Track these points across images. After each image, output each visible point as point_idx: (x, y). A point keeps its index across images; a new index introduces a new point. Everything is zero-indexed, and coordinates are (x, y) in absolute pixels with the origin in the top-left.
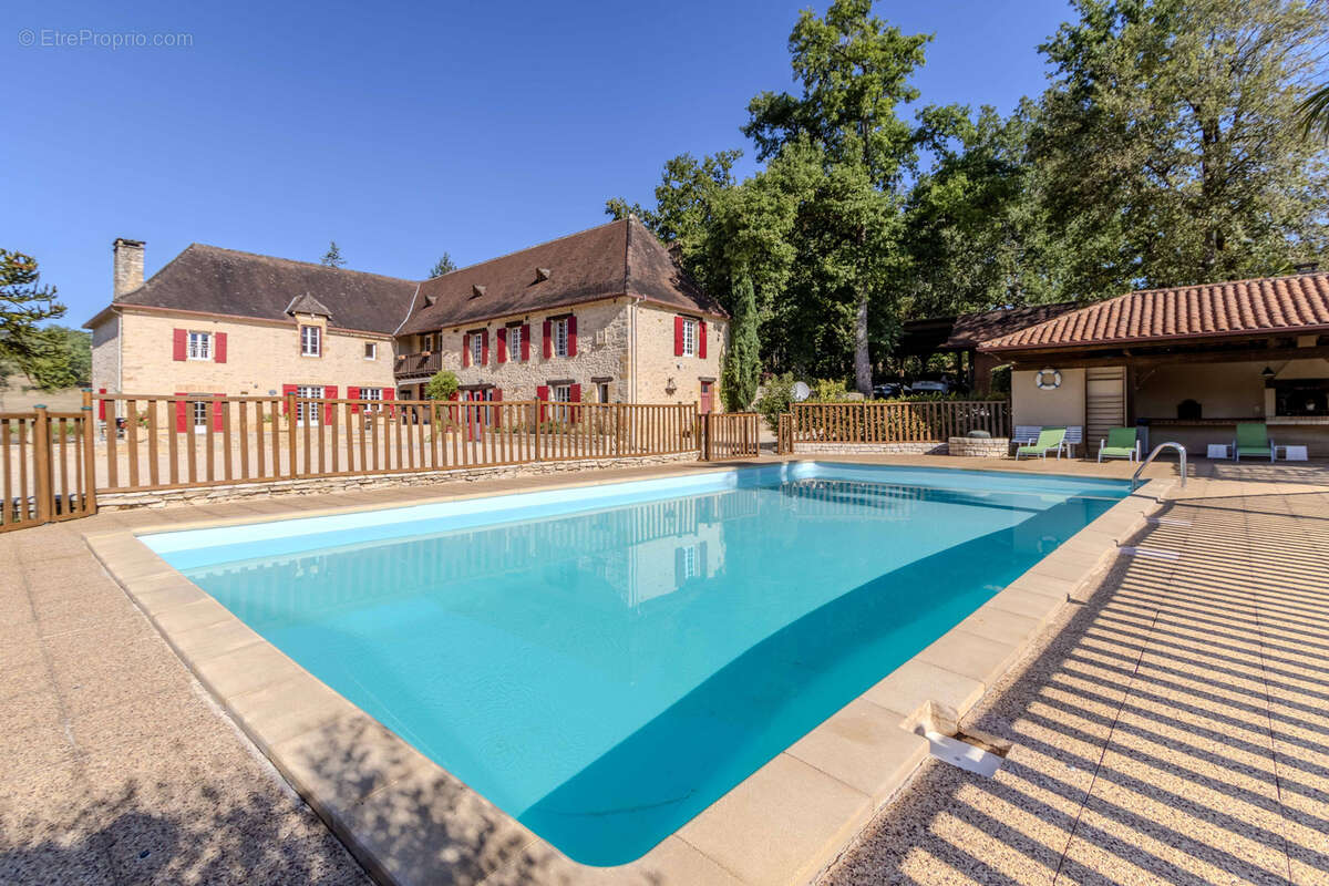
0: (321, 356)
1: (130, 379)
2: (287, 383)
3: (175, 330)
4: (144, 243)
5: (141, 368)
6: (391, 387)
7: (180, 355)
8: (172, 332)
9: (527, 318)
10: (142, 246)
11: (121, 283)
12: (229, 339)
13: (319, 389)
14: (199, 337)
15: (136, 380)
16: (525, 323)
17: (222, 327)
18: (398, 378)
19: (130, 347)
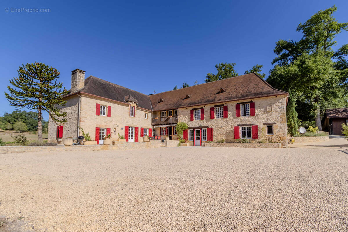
0: (134, 116)
1: (83, 121)
2: (126, 125)
3: (97, 104)
4: (85, 72)
5: (86, 117)
6: (151, 128)
7: (98, 113)
8: (96, 104)
9: (226, 103)
10: (84, 73)
11: (77, 86)
12: (112, 108)
13: (133, 128)
14: (103, 107)
15: (85, 122)
16: (225, 105)
17: (110, 104)
18: (153, 125)
19: (83, 109)
